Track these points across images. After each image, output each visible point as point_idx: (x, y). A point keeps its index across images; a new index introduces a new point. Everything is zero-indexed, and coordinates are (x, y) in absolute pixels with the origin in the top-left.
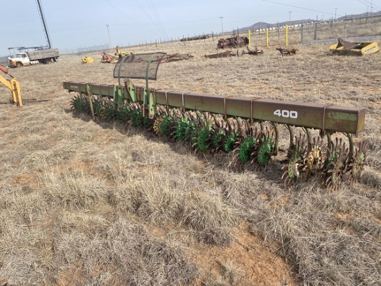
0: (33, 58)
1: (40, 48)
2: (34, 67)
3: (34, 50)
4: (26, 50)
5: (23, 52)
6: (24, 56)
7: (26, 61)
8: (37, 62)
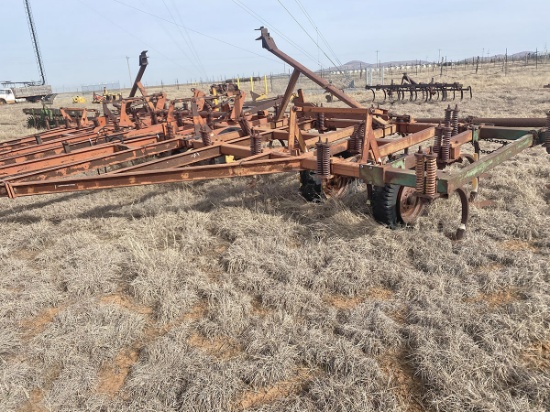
0: (19, 94)
1: (32, 84)
2: (20, 105)
3: (22, 85)
4: (13, 86)
5: (8, 87)
6: (9, 92)
7: (10, 98)
8: (24, 100)
